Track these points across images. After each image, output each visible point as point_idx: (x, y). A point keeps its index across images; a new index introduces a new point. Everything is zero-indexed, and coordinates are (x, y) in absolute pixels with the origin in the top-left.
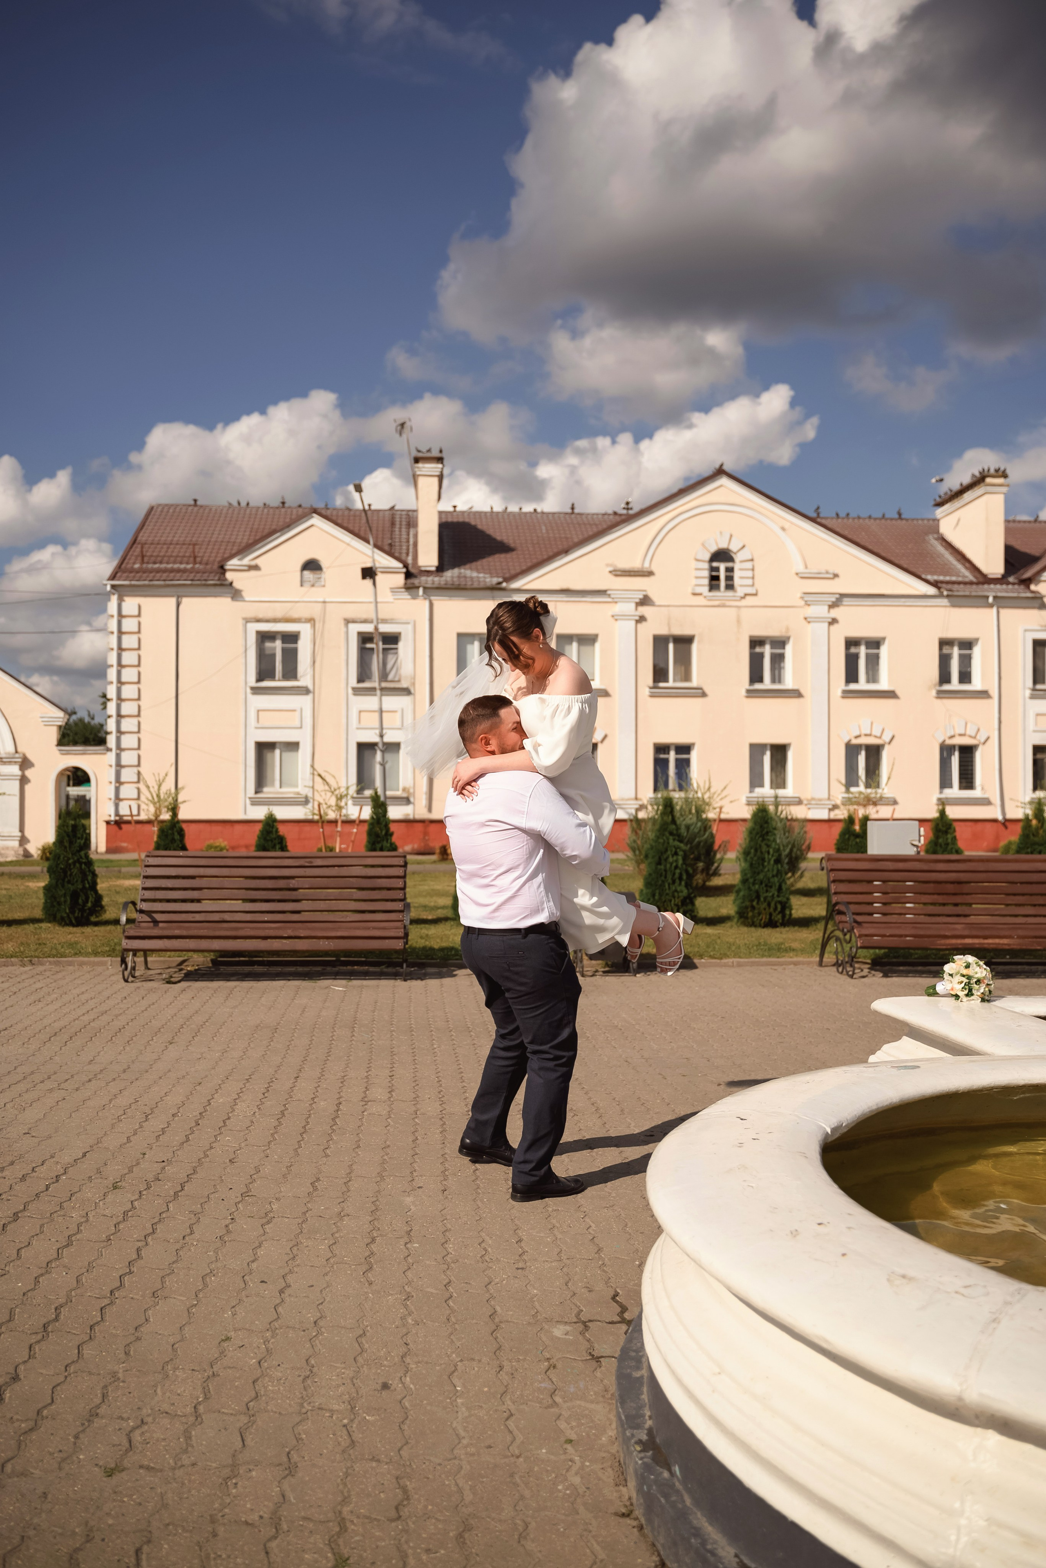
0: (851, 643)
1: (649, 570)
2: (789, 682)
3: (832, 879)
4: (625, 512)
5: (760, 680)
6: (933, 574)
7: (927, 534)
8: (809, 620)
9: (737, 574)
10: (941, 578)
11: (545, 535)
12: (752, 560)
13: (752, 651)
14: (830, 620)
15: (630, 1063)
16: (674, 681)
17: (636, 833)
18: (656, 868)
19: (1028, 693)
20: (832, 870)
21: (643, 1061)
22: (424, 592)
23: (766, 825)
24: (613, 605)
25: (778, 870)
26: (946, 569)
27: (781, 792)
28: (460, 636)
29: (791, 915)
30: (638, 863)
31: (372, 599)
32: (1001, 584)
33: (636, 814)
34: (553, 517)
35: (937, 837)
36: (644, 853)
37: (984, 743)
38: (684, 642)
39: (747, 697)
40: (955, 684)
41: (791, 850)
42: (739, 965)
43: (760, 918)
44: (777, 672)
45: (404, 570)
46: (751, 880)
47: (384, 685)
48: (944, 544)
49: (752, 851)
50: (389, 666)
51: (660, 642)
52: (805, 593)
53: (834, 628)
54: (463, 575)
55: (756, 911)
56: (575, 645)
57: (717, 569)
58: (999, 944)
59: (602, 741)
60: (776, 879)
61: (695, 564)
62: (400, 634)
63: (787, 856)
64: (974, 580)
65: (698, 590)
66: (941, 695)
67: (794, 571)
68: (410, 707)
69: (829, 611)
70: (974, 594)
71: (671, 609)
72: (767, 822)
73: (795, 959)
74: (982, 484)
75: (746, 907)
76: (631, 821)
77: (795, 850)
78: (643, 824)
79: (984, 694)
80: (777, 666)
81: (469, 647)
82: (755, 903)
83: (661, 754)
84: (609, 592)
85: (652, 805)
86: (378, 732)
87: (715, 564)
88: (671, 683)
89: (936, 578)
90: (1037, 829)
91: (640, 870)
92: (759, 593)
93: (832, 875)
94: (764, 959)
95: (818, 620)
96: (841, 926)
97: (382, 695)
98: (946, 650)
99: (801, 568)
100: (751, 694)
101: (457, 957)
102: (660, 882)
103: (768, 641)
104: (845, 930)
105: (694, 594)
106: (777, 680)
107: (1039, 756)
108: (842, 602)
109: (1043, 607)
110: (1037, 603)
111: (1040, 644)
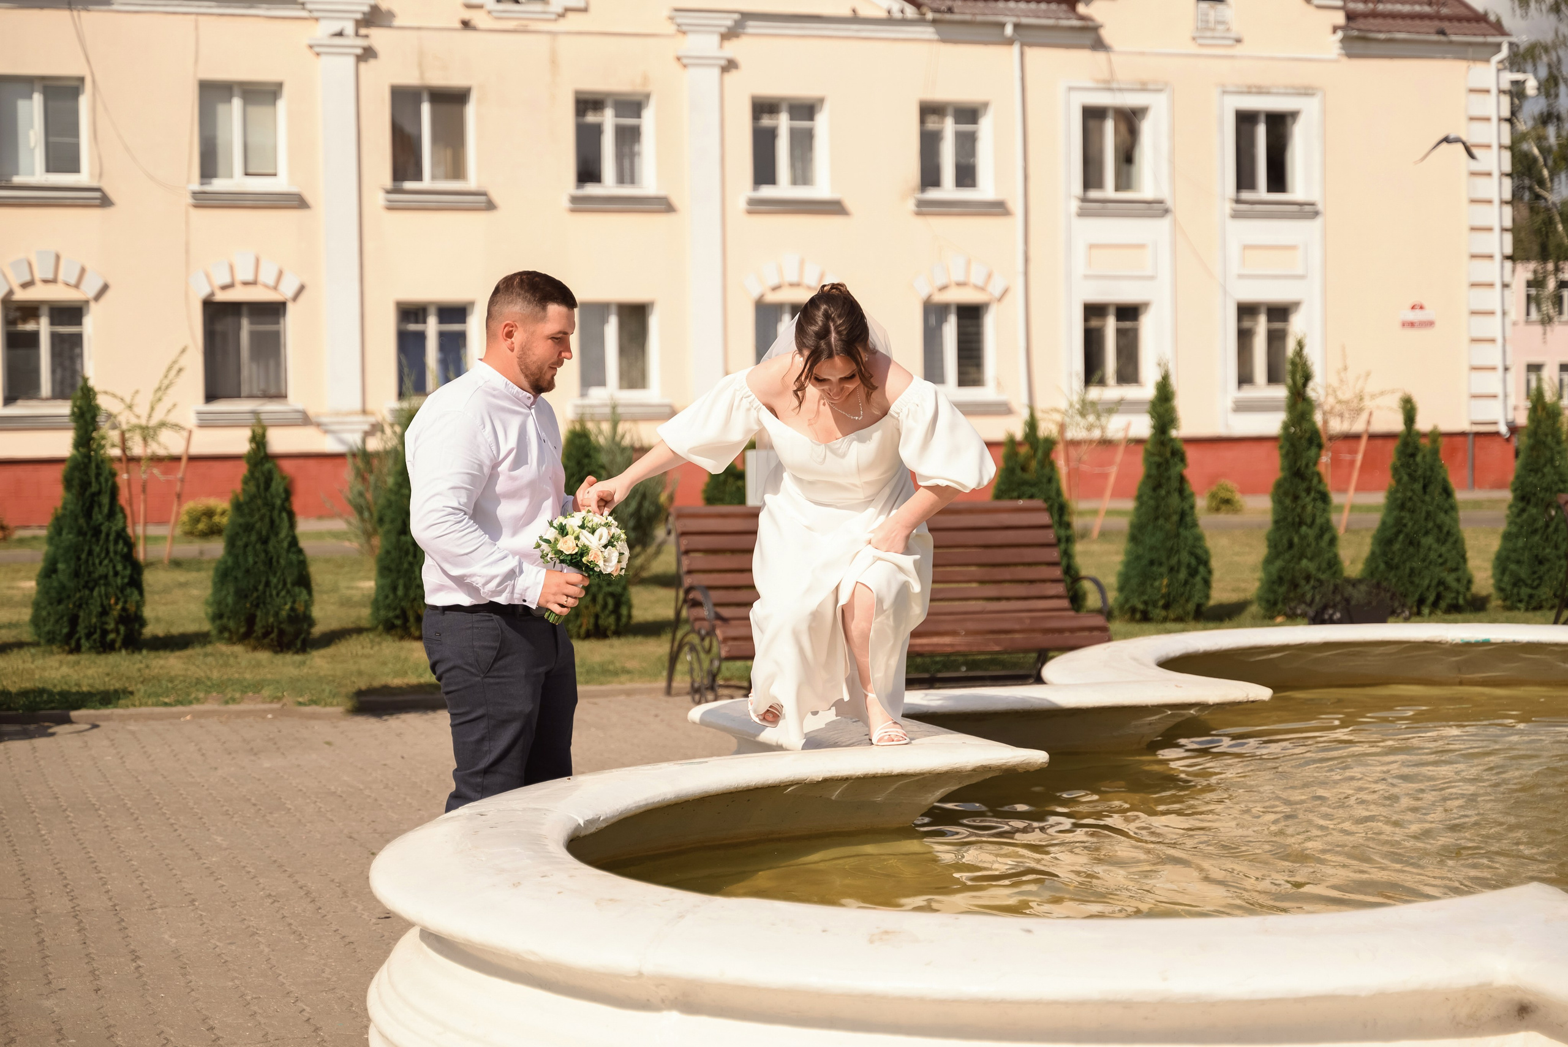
0: (763, 108)
2: (649, 184)
3: (683, 548)
5: (596, 177)
8: (685, 61)
13: (581, 120)
14: (723, 63)
15: (355, 840)
16: (434, 177)
17: (364, 479)
18: (398, 541)
19: (1074, 205)
20: (684, 534)
21: (377, 835)
23: (586, 461)
24: (312, 23)
27: (630, 397)
29: (630, 616)
30: (369, 535)
32: (1028, 3)
33: (364, 442)
36: (376, 515)
37: (1000, 300)
38: (450, 101)
39: (573, 211)
40: (948, 190)
41: (640, 506)
43: (578, 623)
44: (627, 163)
51: (404, 99)
52: (676, 10)
53: (732, 77)
56: (237, 103)
58: (937, 645)
59: (295, 298)
63: (632, 515)
65: (476, 1)
66: (924, 209)
69: (721, 46)
70: (979, 18)
71: (423, 33)
72: (588, 456)
73: (629, 686)
76: (354, 455)
77: (646, 504)
78: (376, 462)
79: (997, 208)
80: (626, 150)
81: (22, 105)
83: (409, 322)
85: (392, 425)
88: (426, 183)
90: (1029, 458)
91: (372, 547)
92: (592, 8)
93: (685, 542)
95: (701, 61)
96: (697, 625)
98: (932, 124)
100: (579, 204)
101: (53, 705)
102: (406, 566)
103: (609, 102)
104: (703, 632)
105: (469, 6)
106: (627, 177)
107: (1094, 323)
108: (744, 27)
109: (1099, 45)
110: (1088, 38)
111: (1093, 116)
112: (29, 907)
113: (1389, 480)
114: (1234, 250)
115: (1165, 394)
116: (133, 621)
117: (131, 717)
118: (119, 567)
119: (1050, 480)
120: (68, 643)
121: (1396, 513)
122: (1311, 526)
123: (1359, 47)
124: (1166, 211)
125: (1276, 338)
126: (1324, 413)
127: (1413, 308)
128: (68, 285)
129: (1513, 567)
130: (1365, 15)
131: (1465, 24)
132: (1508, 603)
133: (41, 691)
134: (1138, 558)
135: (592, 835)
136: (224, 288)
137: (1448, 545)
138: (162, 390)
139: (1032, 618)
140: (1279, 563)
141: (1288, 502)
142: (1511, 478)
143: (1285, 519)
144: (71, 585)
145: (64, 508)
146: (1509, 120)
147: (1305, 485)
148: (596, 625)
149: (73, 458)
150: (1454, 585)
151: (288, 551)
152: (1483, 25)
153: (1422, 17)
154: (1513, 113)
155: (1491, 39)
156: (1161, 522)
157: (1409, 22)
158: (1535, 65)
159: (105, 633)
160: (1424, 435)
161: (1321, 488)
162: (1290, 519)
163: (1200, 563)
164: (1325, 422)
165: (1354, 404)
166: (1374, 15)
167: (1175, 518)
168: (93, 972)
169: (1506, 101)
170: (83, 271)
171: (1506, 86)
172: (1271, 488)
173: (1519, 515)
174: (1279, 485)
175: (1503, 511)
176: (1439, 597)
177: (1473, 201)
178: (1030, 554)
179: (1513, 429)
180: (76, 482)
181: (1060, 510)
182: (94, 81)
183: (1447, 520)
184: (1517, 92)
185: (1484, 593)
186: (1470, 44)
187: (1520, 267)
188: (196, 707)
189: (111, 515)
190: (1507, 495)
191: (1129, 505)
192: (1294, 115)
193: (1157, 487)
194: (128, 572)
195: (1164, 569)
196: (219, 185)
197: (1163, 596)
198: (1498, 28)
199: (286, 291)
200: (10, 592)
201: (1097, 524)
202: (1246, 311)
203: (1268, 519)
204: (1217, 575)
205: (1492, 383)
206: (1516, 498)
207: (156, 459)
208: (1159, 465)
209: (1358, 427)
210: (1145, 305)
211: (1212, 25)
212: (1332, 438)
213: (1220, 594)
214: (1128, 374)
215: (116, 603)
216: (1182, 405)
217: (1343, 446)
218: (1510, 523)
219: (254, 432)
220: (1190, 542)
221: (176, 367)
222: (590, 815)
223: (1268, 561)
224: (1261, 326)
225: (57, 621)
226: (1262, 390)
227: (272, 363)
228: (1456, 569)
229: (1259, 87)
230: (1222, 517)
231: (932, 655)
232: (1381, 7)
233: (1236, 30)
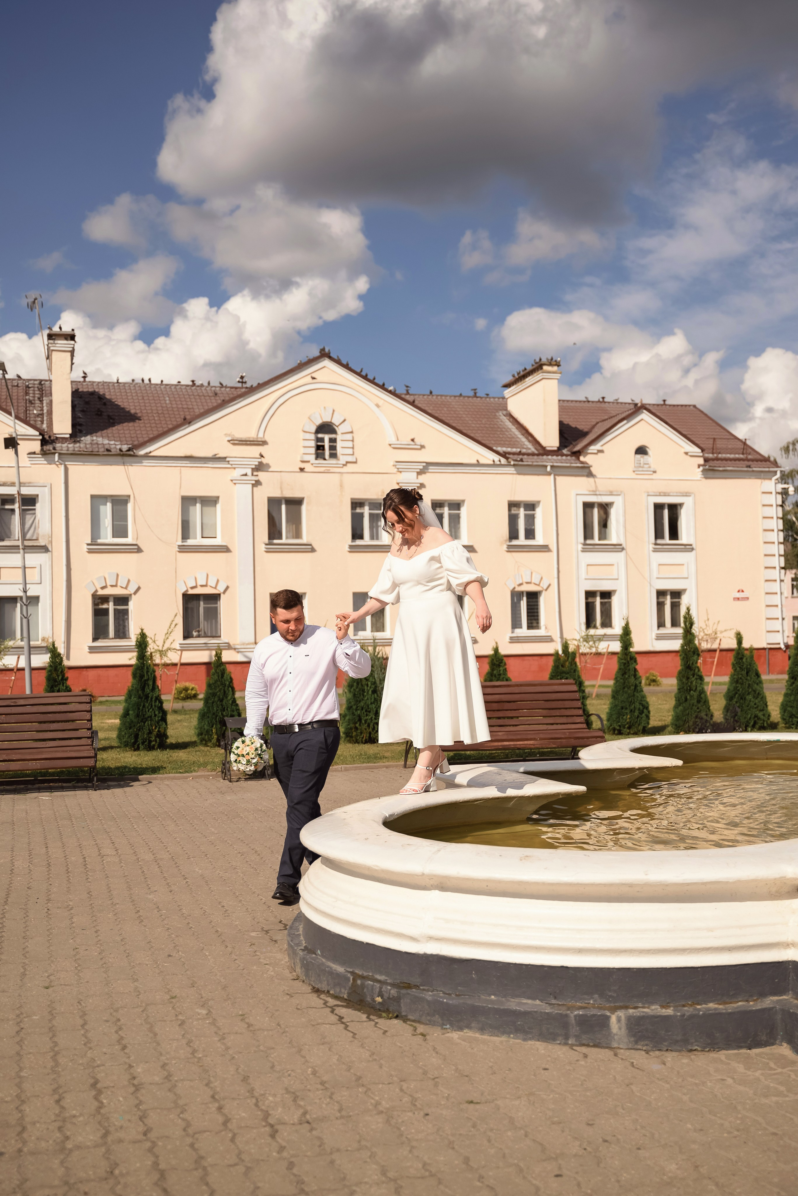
1: (263, 440)
4: (240, 385)
5: (361, 537)
6: (502, 446)
7: (497, 410)
9: (339, 445)
10: (509, 450)
11: (169, 406)
12: (352, 432)
13: (354, 511)
16: (287, 538)
19: (580, 547)
22: (59, 458)
24: (233, 470)
25: (375, 699)
26: (513, 442)
27: (379, 635)
28: (92, 497)
31: (14, 464)
32: (557, 456)
34: (175, 388)
35: (492, 669)
37: (546, 590)
38: (295, 503)
39: (350, 552)
40: (522, 540)
42: (346, 770)
43: (362, 736)
44: (375, 530)
45: (41, 437)
46: (354, 707)
47: (27, 543)
48: (511, 420)
49: (355, 684)
50: (27, 526)
51: (274, 503)
52: (397, 462)
54: (95, 442)
55: (359, 731)
56: (198, 506)
57: (322, 440)
58: (527, 744)
59: (224, 592)
60: (374, 706)
61: (302, 435)
62: (38, 495)
64: (536, 452)
65: (306, 458)
66: (511, 549)
67: (388, 443)
68: (49, 563)
69: (417, 478)
70: (535, 463)
71: (282, 473)
73: (387, 764)
74: (540, 371)
75: (351, 729)
79: (545, 548)
80: (374, 524)
81: (102, 508)
82: (357, 725)
84: (228, 459)
86: (21, 587)
87: (320, 436)
88: (284, 540)
89: (504, 449)
90: (565, 661)
92: (358, 462)
94: (365, 765)
97: (24, 553)
98: (514, 511)
99: (393, 440)
100: (353, 549)
101: (131, 773)
103: (367, 503)
105: (303, 462)
106: (375, 537)
107: (590, 600)
108: (428, 469)
109: (590, 475)
110: (585, 472)
111: (588, 506)
112: (135, 858)
113: (730, 670)
114: (655, 566)
115: (627, 632)
116: (163, 736)
117: (165, 778)
118: (157, 713)
119: (575, 671)
120: (134, 747)
121: (734, 685)
122: (695, 691)
123: (711, 474)
124: (623, 549)
125: (675, 606)
126: (699, 640)
127: (739, 591)
128: (122, 587)
129: (789, 709)
130: (713, 460)
131: (759, 463)
132: (787, 725)
133: (125, 767)
134: (616, 706)
135: (392, 821)
136: (192, 588)
137: (759, 699)
138: (168, 634)
139: (569, 732)
140: (681, 708)
141: (684, 680)
142: (787, 669)
143: (683, 687)
144: (135, 720)
145: (132, 686)
146: (782, 506)
147: (692, 672)
148: (370, 737)
149: (136, 665)
150: (762, 717)
151: (232, 705)
152: (768, 463)
153: (739, 460)
154: (783, 502)
155: (771, 469)
156: (626, 689)
157: (733, 462)
158: (793, 480)
159: (150, 742)
160: (747, 650)
161: (699, 673)
162: (685, 688)
163: (645, 708)
164: (700, 644)
165: (713, 636)
166: (717, 459)
167: (633, 688)
168: (168, 884)
169: (779, 497)
170: (129, 581)
171: (780, 490)
172: (676, 674)
173: (791, 685)
174: (680, 673)
175: (784, 683)
176: (755, 723)
177: (765, 543)
178: (568, 704)
179: (787, 646)
180: (138, 675)
181: (580, 684)
182: (134, 497)
183: (758, 688)
184: (785, 493)
185: (776, 721)
186: (762, 472)
187: (788, 571)
188: (194, 774)
189: (153, 689)
190: (786, 677)
191: (611, 683)
192: (681, 505)
193: (624, 674)
194: (161, 715)
195: (628, 711)
196: (190, 542)
197: (628, 723)
198: (775, 464)
199: (220, 589)
200: (102, 724)
201: (595, 691)
202: (661, 594)
203: (675, 688)
204: (652, 714)
205: (777, 625)
206: (789, 678)
207: (166, 665)
208: (625, 664)
209: (715, 646)
210: (615, 591)
211: (642, 465)
212: (702, 651)
213: (654, 722)
214: (607, 622)
215: (155, 728)
216: (634, 636)
217: (708, 655)
218: (787, 689)
219: (216, 652)
220: (639, 698)
221: (174, 623)
222: (391, 812)
223: (676, 707)
224: (668, 600)
225: (129, 737)
226: (669, 629)
227: (214, 621)
228: (763, 710)
229: (664, 493)
230: (652, 688)
231: (524, 749)
232: (720, 456)
233: (653, 467)
